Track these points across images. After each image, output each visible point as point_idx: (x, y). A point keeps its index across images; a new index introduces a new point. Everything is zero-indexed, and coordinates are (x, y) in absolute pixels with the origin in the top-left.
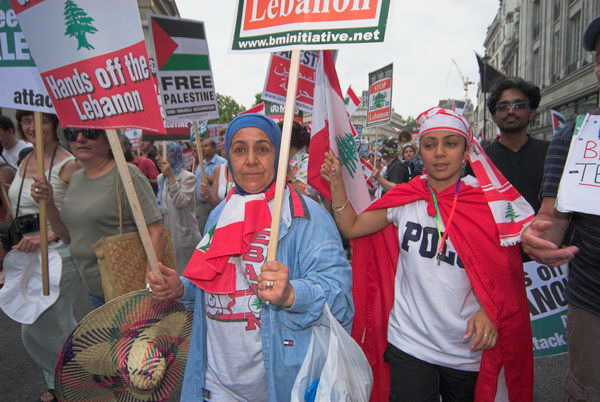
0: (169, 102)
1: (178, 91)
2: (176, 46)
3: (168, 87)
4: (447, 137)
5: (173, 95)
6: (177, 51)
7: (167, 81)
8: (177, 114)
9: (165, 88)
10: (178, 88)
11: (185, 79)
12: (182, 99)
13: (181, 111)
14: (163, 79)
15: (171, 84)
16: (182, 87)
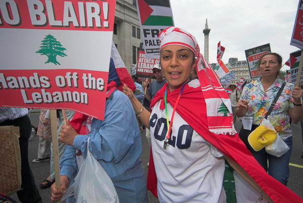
0: (148, 44)
1: (153, 38)
2: (152, 11)
3: (147, 35)
4: (180, 50)
5: (150, 41)
6: (153, 14)
7: (147, 32)
8: (152, 52)
9: (146, 36)
10: (153, 36)
11: (157, 31)
12: (156, 43)
13: (155, 51)
14: (145, 30)
15: (149, 33)
16: (156, 36)
